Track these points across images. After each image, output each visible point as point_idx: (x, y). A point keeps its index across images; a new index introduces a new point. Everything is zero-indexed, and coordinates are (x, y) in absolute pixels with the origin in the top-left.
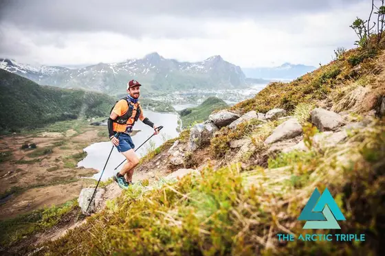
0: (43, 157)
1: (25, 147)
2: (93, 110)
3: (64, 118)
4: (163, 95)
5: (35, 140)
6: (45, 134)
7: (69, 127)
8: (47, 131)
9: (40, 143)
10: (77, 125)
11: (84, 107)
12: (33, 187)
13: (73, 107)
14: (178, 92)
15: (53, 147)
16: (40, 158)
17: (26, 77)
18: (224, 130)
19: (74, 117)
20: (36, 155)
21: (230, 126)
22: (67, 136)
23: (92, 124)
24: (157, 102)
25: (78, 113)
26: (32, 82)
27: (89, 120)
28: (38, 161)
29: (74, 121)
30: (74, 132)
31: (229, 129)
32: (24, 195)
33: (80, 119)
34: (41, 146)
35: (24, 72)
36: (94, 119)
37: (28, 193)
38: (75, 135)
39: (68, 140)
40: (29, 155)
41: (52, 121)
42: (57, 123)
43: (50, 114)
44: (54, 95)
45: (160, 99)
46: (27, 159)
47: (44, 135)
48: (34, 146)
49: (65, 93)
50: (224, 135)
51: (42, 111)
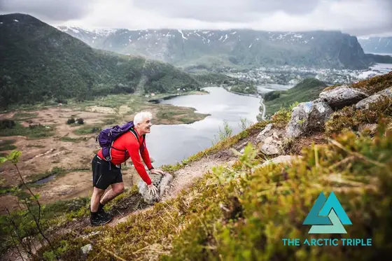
0: (90, 136)
1: (71, 122)
2: (154, 83)
3: (118, 91)
4: (244, 71)
5: (82, 115)
6: (94, 108)
7: (124, 103)
8: (98, 104)
9: (88, 118)
10: (132, 100)
11: (143, 80)
12: (76, 170)
13: (130, 78)
14: (264, 69)
15: (103, 125)
16: (86, 136)
17: (77, 37)
18: (347, 110)
19: (130, 91)
20: (82, 132)
21: (357, 105)
22: (121, 113)
23: (150, 101)
24: (234, 79)
25: (135, 85)
26: (84, 44)
27: (147, 96)
28: (85, 139)
29: (130, 95)
30: (129, 109)
31: (355, 109)
32: (66, 178)
33: (137, 94)
34: (88, 122)
35: (77, 31)
36: (153, 94)
37: (71, 177)
38: (129, 113)
39: (120, 118)
40: (75, 132)
41: (103, 93)
42: (110, 96)
43: (102, 85)
44: (109, 62)
45: (240, 76)
46: (72, 136)
47: (93, 110)
48: (81, 122)
49: (121, 60)
50: (349, 116)
51: (93, 80)
